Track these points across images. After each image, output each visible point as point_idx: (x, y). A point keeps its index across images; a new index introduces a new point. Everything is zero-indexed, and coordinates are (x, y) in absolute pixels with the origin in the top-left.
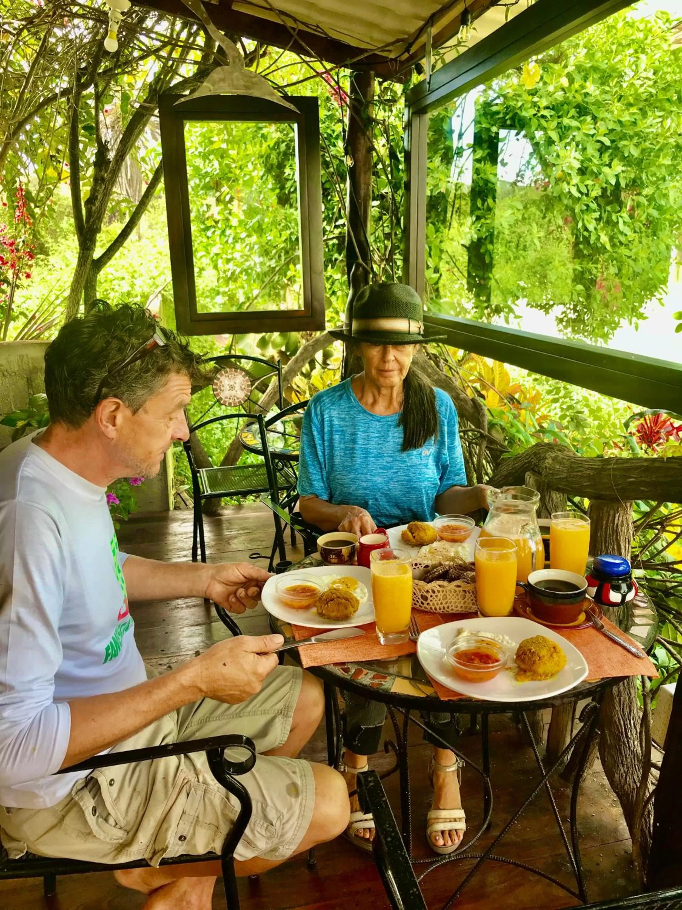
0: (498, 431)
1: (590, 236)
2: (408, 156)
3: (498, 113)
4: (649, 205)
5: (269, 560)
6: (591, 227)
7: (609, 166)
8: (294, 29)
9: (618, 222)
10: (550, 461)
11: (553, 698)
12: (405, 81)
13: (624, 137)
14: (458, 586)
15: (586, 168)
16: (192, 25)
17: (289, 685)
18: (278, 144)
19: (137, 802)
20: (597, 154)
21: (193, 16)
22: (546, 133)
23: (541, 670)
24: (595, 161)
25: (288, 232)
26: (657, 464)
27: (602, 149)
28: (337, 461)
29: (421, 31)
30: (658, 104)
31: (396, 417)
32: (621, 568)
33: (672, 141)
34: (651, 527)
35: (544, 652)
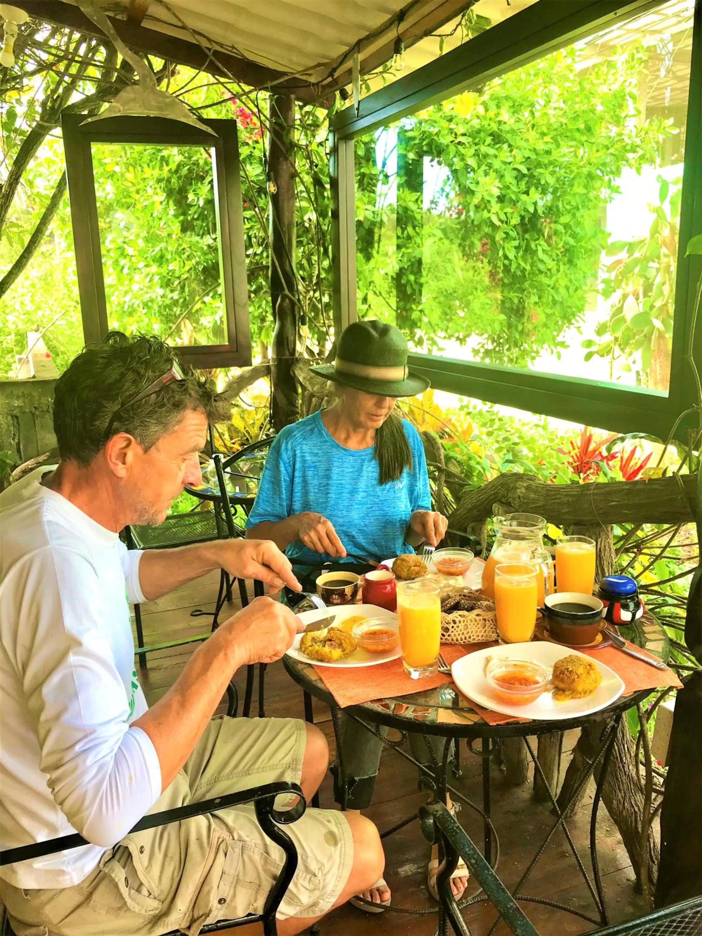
0: (454, 465)
1: (510, 264)
2: (334, 183)
3: (413, 138)
4: (566, 233)
5: (213, 617)
6: (511, 255)
7: (527, 193)
8: (209, 49)
9: (537, 250)
10: (523, 490)
11: (595, 714)
12: (329, 106)
13: (539, 165)
14: (478, 615)
15: (504, 196)
16: (91, 40)
17: (294, 737)
18: (179, 166)
19: (171, 867)
20: (514, 182)
21: (98, 31)
22: (463, 160)
23: (580, 688)
24: (514, 188)
25: (194, 261)
26: (638, 487)
27: (520, 176)
28: (312, 497)
29: (345, 56)
30: (569, 134)
31: (370, 451)
32: (628, 587)
33: (585, 171)
34: (627, 551)
35: (580, 670)
